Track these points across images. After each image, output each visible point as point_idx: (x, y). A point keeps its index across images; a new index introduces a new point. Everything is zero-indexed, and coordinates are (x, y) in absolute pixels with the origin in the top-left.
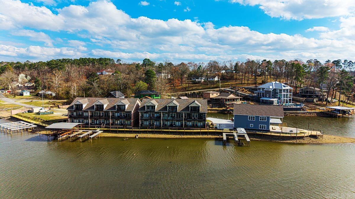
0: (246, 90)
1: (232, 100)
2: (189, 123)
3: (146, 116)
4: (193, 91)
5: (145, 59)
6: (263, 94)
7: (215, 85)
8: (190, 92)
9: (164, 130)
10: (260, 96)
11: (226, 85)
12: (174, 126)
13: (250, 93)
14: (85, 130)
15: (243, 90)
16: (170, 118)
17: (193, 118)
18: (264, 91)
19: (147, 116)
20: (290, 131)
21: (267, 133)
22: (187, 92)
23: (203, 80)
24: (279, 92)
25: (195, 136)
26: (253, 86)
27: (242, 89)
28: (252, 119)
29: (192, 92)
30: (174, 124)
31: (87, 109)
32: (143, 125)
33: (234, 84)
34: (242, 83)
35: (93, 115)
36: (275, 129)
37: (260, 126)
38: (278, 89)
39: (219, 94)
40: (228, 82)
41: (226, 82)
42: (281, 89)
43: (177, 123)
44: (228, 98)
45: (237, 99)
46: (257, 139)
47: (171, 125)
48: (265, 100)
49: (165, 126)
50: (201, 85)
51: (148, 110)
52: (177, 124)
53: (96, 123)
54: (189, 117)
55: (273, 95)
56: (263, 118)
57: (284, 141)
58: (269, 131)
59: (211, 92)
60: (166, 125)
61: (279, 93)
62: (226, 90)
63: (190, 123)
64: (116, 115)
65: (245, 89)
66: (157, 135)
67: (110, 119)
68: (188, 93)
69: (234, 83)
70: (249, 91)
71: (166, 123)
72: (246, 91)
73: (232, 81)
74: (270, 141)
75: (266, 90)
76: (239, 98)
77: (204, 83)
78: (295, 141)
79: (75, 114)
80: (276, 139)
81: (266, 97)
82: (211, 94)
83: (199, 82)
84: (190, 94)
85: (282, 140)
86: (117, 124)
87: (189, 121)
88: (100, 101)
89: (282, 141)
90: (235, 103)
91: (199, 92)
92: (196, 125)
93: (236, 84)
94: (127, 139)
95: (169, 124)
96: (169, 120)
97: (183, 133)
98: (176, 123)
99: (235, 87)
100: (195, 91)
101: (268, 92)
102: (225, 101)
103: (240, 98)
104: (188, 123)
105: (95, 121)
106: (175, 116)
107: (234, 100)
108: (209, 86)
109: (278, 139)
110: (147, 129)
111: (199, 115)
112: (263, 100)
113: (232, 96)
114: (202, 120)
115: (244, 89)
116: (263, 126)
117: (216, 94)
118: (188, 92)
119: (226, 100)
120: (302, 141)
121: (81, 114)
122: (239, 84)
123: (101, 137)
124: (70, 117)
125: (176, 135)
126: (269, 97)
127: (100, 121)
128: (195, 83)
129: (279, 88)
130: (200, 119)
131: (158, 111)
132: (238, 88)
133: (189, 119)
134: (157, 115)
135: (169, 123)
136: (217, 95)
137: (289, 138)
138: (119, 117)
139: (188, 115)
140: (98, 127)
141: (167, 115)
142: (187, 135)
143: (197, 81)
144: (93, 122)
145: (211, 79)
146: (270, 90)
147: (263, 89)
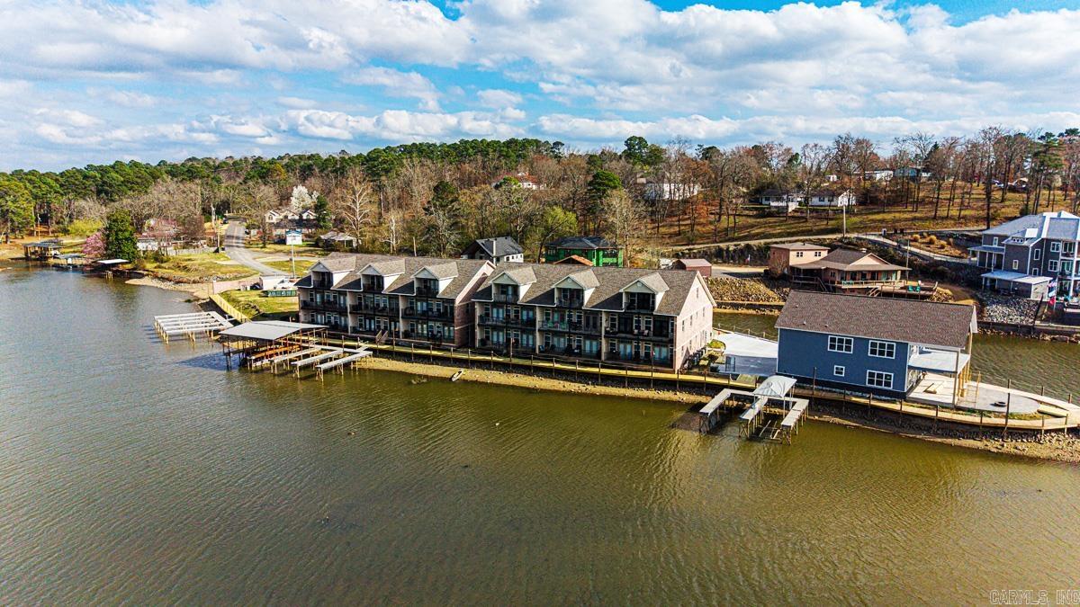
0: (943, 242)
1: (868, 277)
2: (625, 348)
3: (498, 317)
4: (747, 242)
5: (630, 139)
6: (1000, 257)
7: (831, 222)
8: (735, 245)
9: (541, 364)
10: (990, 265)
11: (874, 221)
12: (576, 355)
13: (958, 252)
14: (330, 345)
15: (931, 242)
16: (563, 327)
17: (636, 331)
18: (1003, 245)
19: (501, 316)
20: (996, 405)
21: (894, 402)
22: (723, 245)
23: (793, 206)
24: (1061, 250)
25: (629, 392)
26: (973, 229)
27: (927, 240)
28: (840, 348)
29: (743, 244)
30: (579, 347)
31: (343, 287)
32: (489, 342)
33: (907, 220)
34: (935, 218)
35: (360, 304)
36: (935, 393)
37: (872, 375)
38: (1058, 241)
39: (824, 254)
40: (884, 212)
41: (878, 213)
42: (1070, 238)
43: (588, 342)
44: (849, 268)
45: (889, 273)
46: (846, 422)
47: (569, 351)
48: (1000, 280)
49: (548, 352)
50: (782, 221)
51: (502, 298)
52: (588, 348)
53: (368, 327)
54: (623, 327)
55: (1034, 264)
56: (882, 346)
57: (949, 441)
58: (902, 397)
59: (799, 245)
60: (553, 346)
61: (1063, 255)
62: (864, 239)
63: (629, 347)
64: (419, 308)
65: (940, 236)
66: (515, 378)
67: (398, 317)
68: (728, 248)
69: (906, 216)
70: (956, 246)
71: (555, 341)
72: (943, 247)
73: (900, 209)
74: (894, 434)
75: (1011, 243)
76: (896, 271)
77: (799, 214)
78: (992, 445)
79: (318, 300)
80: (920, 429)
81: (1009, 269)
82: (793, 254)
83: (781, 212)
84: (735, 251)
85: (942, 436)
86: (421, 336)
87: (623, 340)
88: (375, 265)
89: (939, 440)
90: (878, 286)
91: (765, 244)
92: (647, 355)
93: (915, 219)
94: (425, 381)
95: (562, 346)
96: (560, 332)
97: (595, 379)
98: (585, 344)
99: (902, 231)
100: (752, 243)
101: (1017, 251)
102: (838, 279)
103: (903, 272)
104: (622, 346)
105: (368, 321)
106: (580, 322)
107: (875, 275)
108: (809, 225)
109: (928, 430)
110: (489, 355)
111: (658, 324)
112: (993, 280)
113: (867, 262)
114: (664, 339)
115: (934, 237)
116: (880, 376)
117: (813, 253)
118: (727, 244)
119: (845, 275)
120: (1027, 447)
121: (332, 299)
122: (926, 219)
123: (362, 370)
124: (305, 306)
125: (572, 382)
126: (1022, 271)
127: (379, 322)
128: (765, 213)
129: (1063, 238)
130: (661, 335)
131: (528, 302)
132: (911, 234)
133: (622, 332)
134: (528, 314)
135: (561, 343)
136: (818, 258)
137: (975, 429)
138: (424, 313)
139: (623, 321)
140: (364, 340)
141: (556, 316)
142: (605, 385)
143: (776, 207)
144: (361, 326)
145: (826, 199)
146: (1026, 243)
147: (1003, 238)
